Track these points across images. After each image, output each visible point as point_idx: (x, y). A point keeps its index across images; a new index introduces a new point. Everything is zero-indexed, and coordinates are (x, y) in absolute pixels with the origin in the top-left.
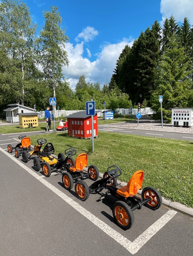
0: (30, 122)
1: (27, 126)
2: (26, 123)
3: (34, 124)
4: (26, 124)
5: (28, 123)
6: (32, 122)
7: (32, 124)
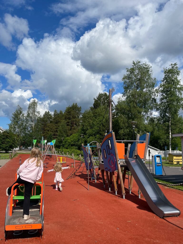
0: (178, 160)
1: (176, 163)
2: (176, 160)
3: (180, 161)
4: (176, 162)
5: (177, 160)
6: (179, 160)
7: (179, 161)
